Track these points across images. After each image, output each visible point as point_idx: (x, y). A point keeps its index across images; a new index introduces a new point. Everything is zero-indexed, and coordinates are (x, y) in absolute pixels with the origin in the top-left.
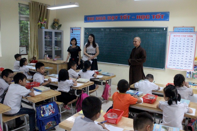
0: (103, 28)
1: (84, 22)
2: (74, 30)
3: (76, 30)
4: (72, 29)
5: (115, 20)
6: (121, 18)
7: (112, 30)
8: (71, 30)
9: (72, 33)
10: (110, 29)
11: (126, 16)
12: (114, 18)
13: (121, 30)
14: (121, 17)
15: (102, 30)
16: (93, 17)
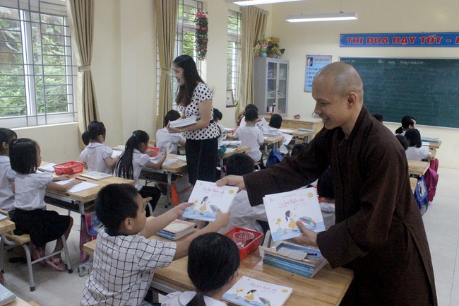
0: (382, 59)
1: (340, 46)
2: (316, 60)
3: (321, 60)
4: (312, 59)
5: (408, 45)
6: (423, 42)
7: (401, 62)
8: (309, 60)
9: (311, 65)
10: (397, 61)
11: (433, 39)
12: (406, 42)
13: (422, 63)
14: (423, 39)
15: (380, 62)
16: (359, 38)
